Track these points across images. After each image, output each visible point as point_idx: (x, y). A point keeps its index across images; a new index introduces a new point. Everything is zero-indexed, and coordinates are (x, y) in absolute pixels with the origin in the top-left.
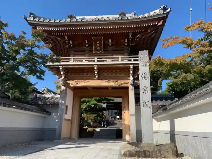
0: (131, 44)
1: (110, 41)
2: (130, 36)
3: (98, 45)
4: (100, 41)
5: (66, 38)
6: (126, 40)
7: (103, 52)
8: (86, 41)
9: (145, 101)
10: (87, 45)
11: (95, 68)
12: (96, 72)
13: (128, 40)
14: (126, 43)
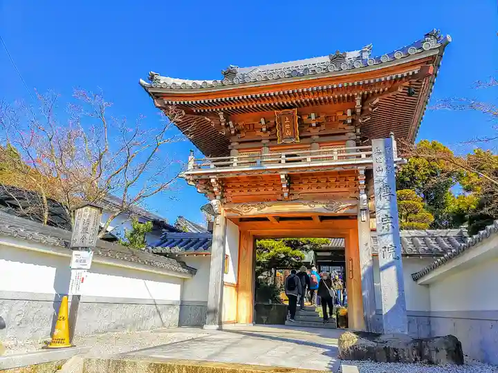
0: (360, 121)
1: (313, 116)
2: (358, 103)
3: (287, 126)
5: (222, 117)
6: (349, 113)
7: (298, 141)
8: (263, 121)
9: (388, 246)
10: (264, 129)
11: (283, 177)
12: (285, 186)
13: (354, 113)
14: (349, 118)
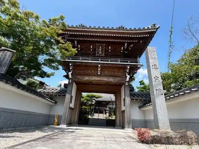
0: (125, 52)
2: (126, 45)
4: (102, 47)
5: (76, 43)
8: (91, 47)
9: (158, 89)
10: (91, 50)
11: (99, 66)
13: (124, 48)
14: (122, 50)
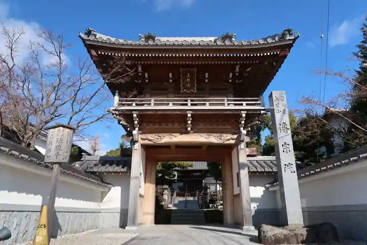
0: (237, 81)
1: (207, 75)
2: (237, 70)
3: (188, 80)
4: (192, 74)
5: (140, 69)
6: (231, 76)
7: (195, 92)
9: (287, 164)
10: (171, 81)
11: (189, 115)
12: (189, 122)
13: (234, 75)
14: (230, 79)
